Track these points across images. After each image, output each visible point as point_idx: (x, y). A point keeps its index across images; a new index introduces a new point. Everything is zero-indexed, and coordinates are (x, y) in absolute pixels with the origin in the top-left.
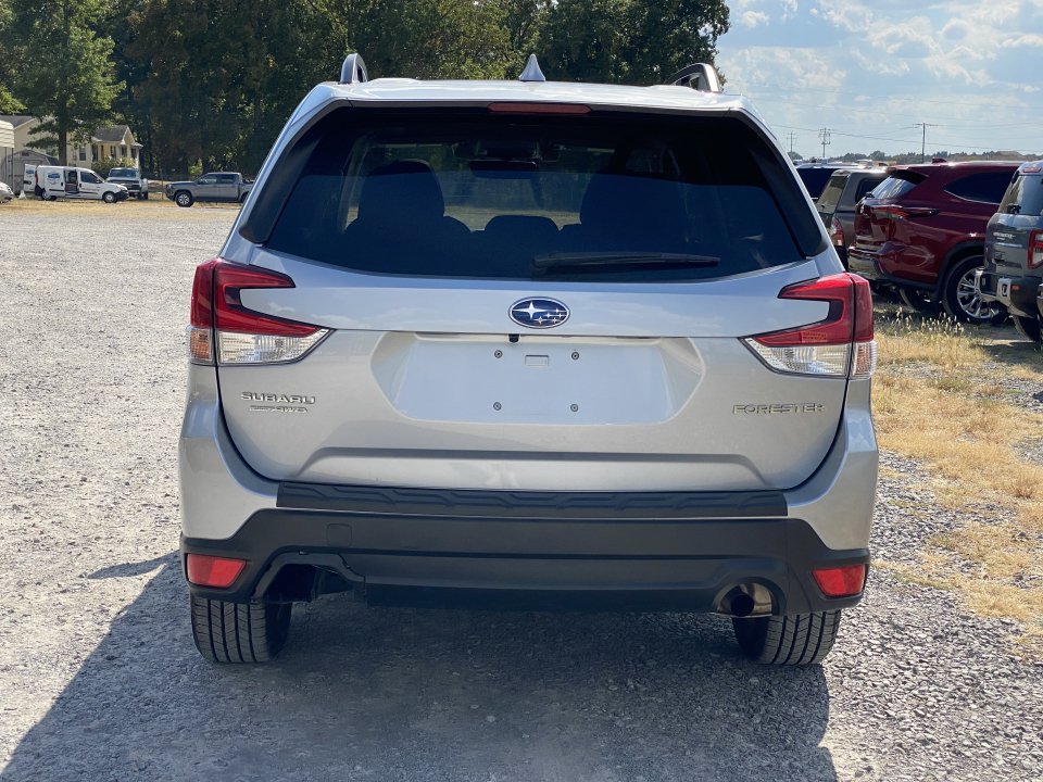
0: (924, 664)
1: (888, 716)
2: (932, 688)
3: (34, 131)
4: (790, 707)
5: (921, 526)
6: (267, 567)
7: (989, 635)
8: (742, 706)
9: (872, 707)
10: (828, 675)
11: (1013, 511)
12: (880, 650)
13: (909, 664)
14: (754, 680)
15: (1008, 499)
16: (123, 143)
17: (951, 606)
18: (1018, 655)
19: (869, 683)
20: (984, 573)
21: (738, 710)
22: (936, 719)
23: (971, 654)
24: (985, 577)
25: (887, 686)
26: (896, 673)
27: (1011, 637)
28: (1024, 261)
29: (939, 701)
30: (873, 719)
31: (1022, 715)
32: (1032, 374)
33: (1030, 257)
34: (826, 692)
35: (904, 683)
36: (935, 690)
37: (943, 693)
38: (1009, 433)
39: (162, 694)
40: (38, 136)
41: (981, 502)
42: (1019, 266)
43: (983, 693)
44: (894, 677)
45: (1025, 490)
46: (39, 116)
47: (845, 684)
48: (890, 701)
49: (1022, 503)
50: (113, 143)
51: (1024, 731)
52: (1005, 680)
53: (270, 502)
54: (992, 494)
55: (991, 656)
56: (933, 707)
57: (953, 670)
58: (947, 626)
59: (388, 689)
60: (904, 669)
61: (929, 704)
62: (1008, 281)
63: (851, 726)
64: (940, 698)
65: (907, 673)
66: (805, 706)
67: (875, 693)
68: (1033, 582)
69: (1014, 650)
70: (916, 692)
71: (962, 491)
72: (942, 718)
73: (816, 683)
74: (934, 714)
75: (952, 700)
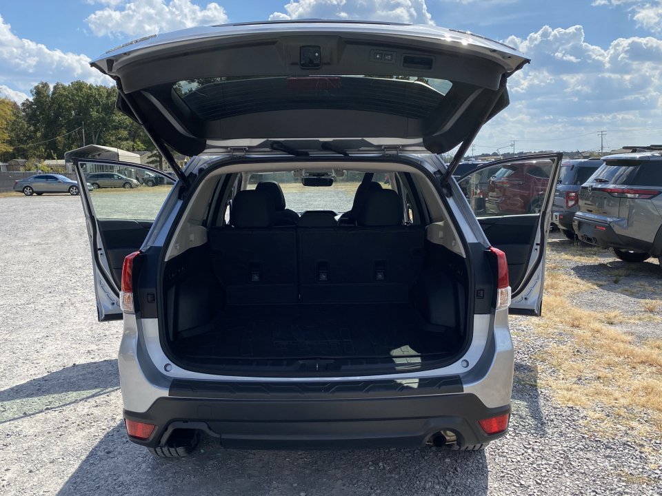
0: (538, 444)
1: (521, 484)
2: (543, 463)
3: (149, 157)
4: (467, 479)
5: (528, 347)
6: (166, 429)
7: (569, 420)
8: (441, 480)
9: (511, 478)
10: (487, 455)
11: (572, 335)
12: (513, 435)
13: (530, 444)
14: (447, 460)
15: (568, 328)
16: (186, 160)
17: (548, 400)
18: (586, 434)
19: (509, 459)
20: (562, 376)
21: (439, 483)
22: (547, 486)
23: (561, 434)
24: (563, 379)
25: (519, 461)
26: (523, 452)
27: (581, 421)
28: (565, 205)
29: (548, 472)
30: (513, 488)
31: (594, 481)
32: (571, 257)
33: (567, 202)
34: (487, 468)
35: (528, 459)
36: (546, 464)
37: (549, 465)
38: (564, 290)
39: (129, 477)
40: (151, 159)
41: (556, 331)
42: (562, 207)
43: (571, 464)
44: (523, 454)
45: (576, 323)
46: (151, 151)
47: (497, 461)
48: (522, 473)
49: (576, 331)
50: (182, 161)
51: (597, 493)
52: (581, 453)
53: (165, 393)
54: (560, 326)
55: (572, 435)
56: (545, 476)
57: (553, 447)
58: (547, 415)
59: (250, 472)
60: (527, 448)
61: (543, 474)
62: (557, 214)
63: (502, 493)
64: (548, 470)
65: (530, 451)
66: (476, 478)
67: (513, 467)
68: (587, 381)
69: (584, 430)
70: (535, 466)
71: (546, 326)
72: (551, 485)
73: (481, 461)
74: (546, 482)
75: (554, 470)
